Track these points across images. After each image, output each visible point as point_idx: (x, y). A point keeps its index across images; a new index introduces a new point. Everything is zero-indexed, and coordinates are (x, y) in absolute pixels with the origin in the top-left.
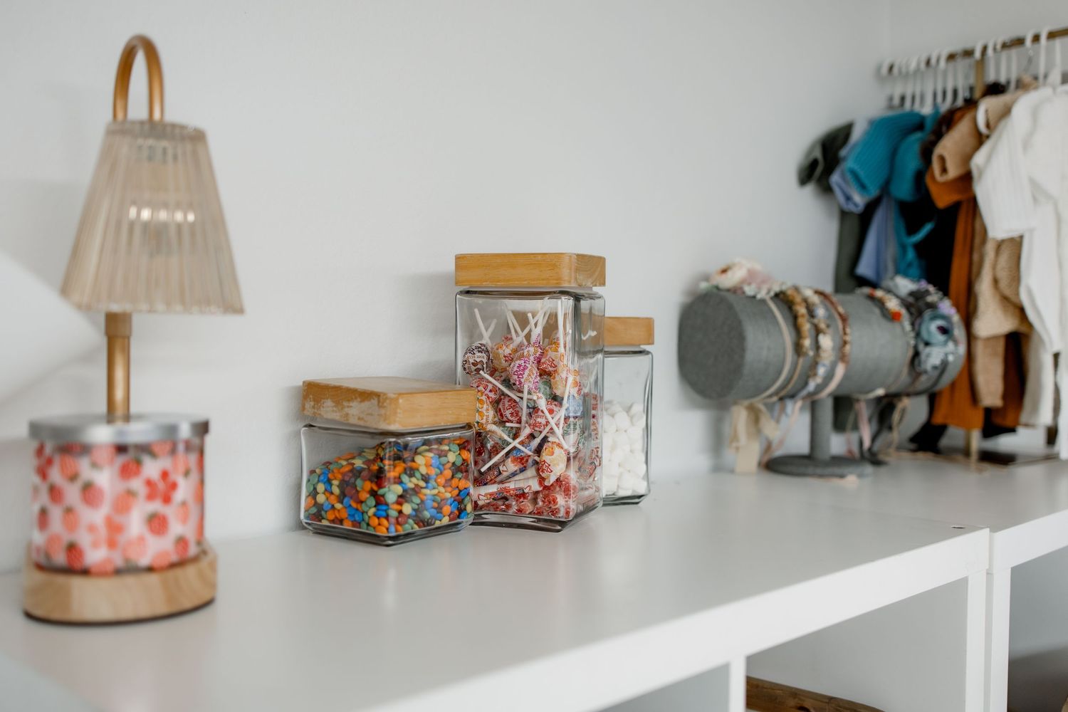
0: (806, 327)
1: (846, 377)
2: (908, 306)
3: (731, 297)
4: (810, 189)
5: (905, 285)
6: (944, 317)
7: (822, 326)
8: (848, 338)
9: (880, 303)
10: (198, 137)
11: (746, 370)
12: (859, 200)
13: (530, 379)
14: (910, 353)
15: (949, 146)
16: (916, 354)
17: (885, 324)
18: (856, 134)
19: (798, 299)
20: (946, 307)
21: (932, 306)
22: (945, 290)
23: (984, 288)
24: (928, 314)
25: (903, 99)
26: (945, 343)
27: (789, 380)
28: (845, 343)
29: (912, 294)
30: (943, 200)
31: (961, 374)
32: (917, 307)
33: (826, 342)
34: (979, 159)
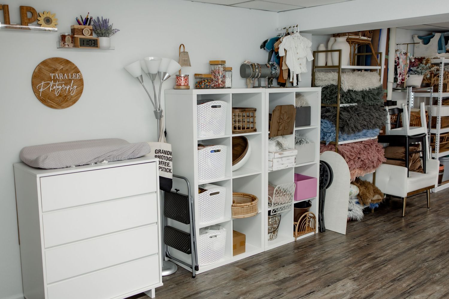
0: (254, 68)
1: (261, 75)
3: (245, 65)
4: (262, 49)
6: (276, 67)
9: (266, 65)
10: (187, 52)
12: (269, 51)
13: (217, 73)
14: (271, 72)
15: (276, 44)
17: (267, 68)
18: (269, 41)
19: (254, 65)
22: (279, 63)
23: (283, 63)
24: (272, 67)
25: (280, 33)
26: (275, 70)
28: (260, 70)
30: (276, 51)
31: (280, 74)
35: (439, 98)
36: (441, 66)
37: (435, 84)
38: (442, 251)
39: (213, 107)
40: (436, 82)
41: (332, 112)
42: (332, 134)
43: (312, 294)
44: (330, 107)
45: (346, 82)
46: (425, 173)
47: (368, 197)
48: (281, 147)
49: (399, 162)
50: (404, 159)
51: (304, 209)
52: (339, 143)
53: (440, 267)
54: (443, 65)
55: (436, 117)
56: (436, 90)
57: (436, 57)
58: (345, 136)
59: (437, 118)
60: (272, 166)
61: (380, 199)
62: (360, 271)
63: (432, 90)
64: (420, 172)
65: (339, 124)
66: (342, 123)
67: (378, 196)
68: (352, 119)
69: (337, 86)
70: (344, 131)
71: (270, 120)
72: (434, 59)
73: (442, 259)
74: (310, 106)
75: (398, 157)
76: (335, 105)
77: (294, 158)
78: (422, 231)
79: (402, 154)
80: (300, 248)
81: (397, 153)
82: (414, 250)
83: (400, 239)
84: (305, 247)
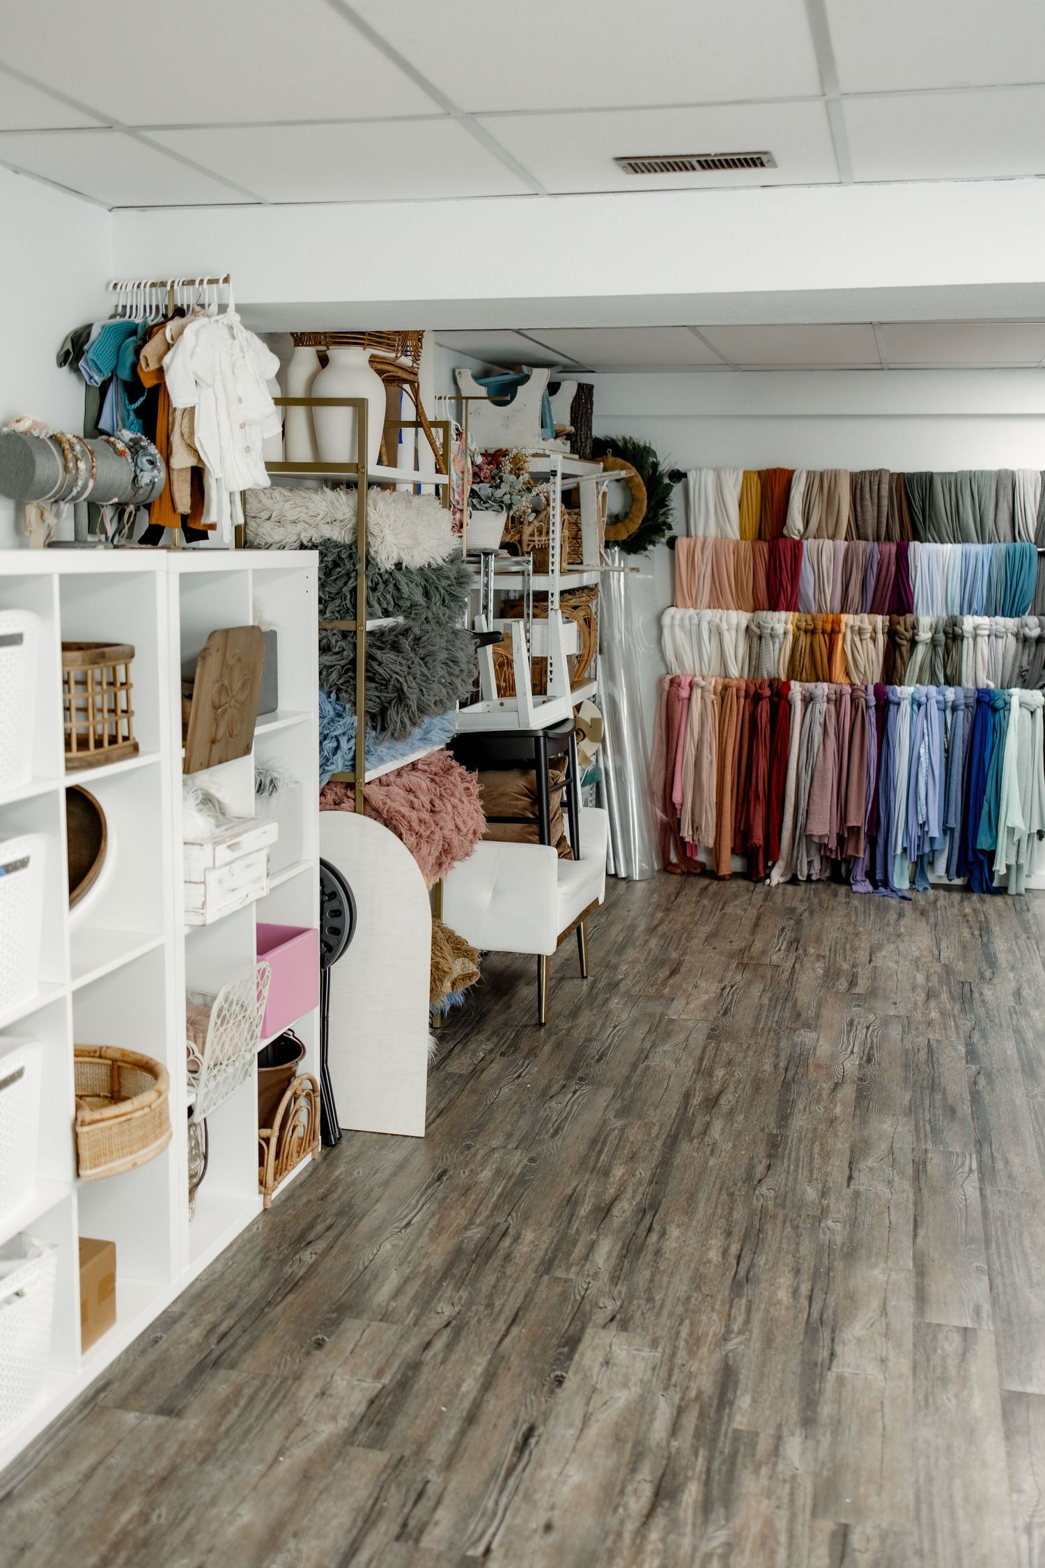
0: (70, 456)
1: (94, 488)
2: (130, 448)
3: (23, 436)
4: (66, 368)
5: (127, 435)
6: (151, 455)
7: (79, 456)
8: (94, 464)
9: (113, 445)
11: (36, 480)
12: (99, 379)
14: (132, 476)
15: (150, 350)
16: (136, 476)
17: (116, 457)
18: (95, 332)
19: (64, 440)
20: (153, 449)
21: (144, 448)
22: (153, 439)
23: (176, 439)
24: (140, 453)
26: (152, 470)
27: (61, 488)
28: (93, 467)
29: (131, 440)
30: (148, 383)
31: (165, 489)
32: (135, 448)
33: (82, 465)
34: (166, 360)
35: (552, 594)
36: (555, 484)
37: (535, 546)
38: (762, 1130)
40: (536, 538)
41: (337, 653)
42: (343, 741)
43: (533, 1441)
44: (329, 633)
45: (387, 532)
46: (577, 858)
47: (444, 971)
48: (220, 816)
49: (517, 827)
50: (531, 816)
51: (279, 1068)
52: (369, 776)
53: (811, 1194)
54: (559, 477)
55: (546, 659)
56: (541, 568)
57: (541, 452)
58: (382, 750)
59: (549, 661)
60: (204, 904)
61: (473, 974)
62: (605, 1277)
63: (531, 567)
64: (565, 857)
65: (368, 699)
66: (378, 697)
67: (464, 964)
68: (411, 678)
69: (355, 543)
70: (383, 729)
71: (187, 696)
72: (536, 459)
73: (789, 1158)
74: (273, 628)
75: (509, 812)
76: (348, 625)
77: (262, 856)
78: (642, 1066)
79: (520, 800)
80: (311, 1237)
81: (503, 795)
82: (686, 1147)
83: (611, 1115)
84: (328, 1229)
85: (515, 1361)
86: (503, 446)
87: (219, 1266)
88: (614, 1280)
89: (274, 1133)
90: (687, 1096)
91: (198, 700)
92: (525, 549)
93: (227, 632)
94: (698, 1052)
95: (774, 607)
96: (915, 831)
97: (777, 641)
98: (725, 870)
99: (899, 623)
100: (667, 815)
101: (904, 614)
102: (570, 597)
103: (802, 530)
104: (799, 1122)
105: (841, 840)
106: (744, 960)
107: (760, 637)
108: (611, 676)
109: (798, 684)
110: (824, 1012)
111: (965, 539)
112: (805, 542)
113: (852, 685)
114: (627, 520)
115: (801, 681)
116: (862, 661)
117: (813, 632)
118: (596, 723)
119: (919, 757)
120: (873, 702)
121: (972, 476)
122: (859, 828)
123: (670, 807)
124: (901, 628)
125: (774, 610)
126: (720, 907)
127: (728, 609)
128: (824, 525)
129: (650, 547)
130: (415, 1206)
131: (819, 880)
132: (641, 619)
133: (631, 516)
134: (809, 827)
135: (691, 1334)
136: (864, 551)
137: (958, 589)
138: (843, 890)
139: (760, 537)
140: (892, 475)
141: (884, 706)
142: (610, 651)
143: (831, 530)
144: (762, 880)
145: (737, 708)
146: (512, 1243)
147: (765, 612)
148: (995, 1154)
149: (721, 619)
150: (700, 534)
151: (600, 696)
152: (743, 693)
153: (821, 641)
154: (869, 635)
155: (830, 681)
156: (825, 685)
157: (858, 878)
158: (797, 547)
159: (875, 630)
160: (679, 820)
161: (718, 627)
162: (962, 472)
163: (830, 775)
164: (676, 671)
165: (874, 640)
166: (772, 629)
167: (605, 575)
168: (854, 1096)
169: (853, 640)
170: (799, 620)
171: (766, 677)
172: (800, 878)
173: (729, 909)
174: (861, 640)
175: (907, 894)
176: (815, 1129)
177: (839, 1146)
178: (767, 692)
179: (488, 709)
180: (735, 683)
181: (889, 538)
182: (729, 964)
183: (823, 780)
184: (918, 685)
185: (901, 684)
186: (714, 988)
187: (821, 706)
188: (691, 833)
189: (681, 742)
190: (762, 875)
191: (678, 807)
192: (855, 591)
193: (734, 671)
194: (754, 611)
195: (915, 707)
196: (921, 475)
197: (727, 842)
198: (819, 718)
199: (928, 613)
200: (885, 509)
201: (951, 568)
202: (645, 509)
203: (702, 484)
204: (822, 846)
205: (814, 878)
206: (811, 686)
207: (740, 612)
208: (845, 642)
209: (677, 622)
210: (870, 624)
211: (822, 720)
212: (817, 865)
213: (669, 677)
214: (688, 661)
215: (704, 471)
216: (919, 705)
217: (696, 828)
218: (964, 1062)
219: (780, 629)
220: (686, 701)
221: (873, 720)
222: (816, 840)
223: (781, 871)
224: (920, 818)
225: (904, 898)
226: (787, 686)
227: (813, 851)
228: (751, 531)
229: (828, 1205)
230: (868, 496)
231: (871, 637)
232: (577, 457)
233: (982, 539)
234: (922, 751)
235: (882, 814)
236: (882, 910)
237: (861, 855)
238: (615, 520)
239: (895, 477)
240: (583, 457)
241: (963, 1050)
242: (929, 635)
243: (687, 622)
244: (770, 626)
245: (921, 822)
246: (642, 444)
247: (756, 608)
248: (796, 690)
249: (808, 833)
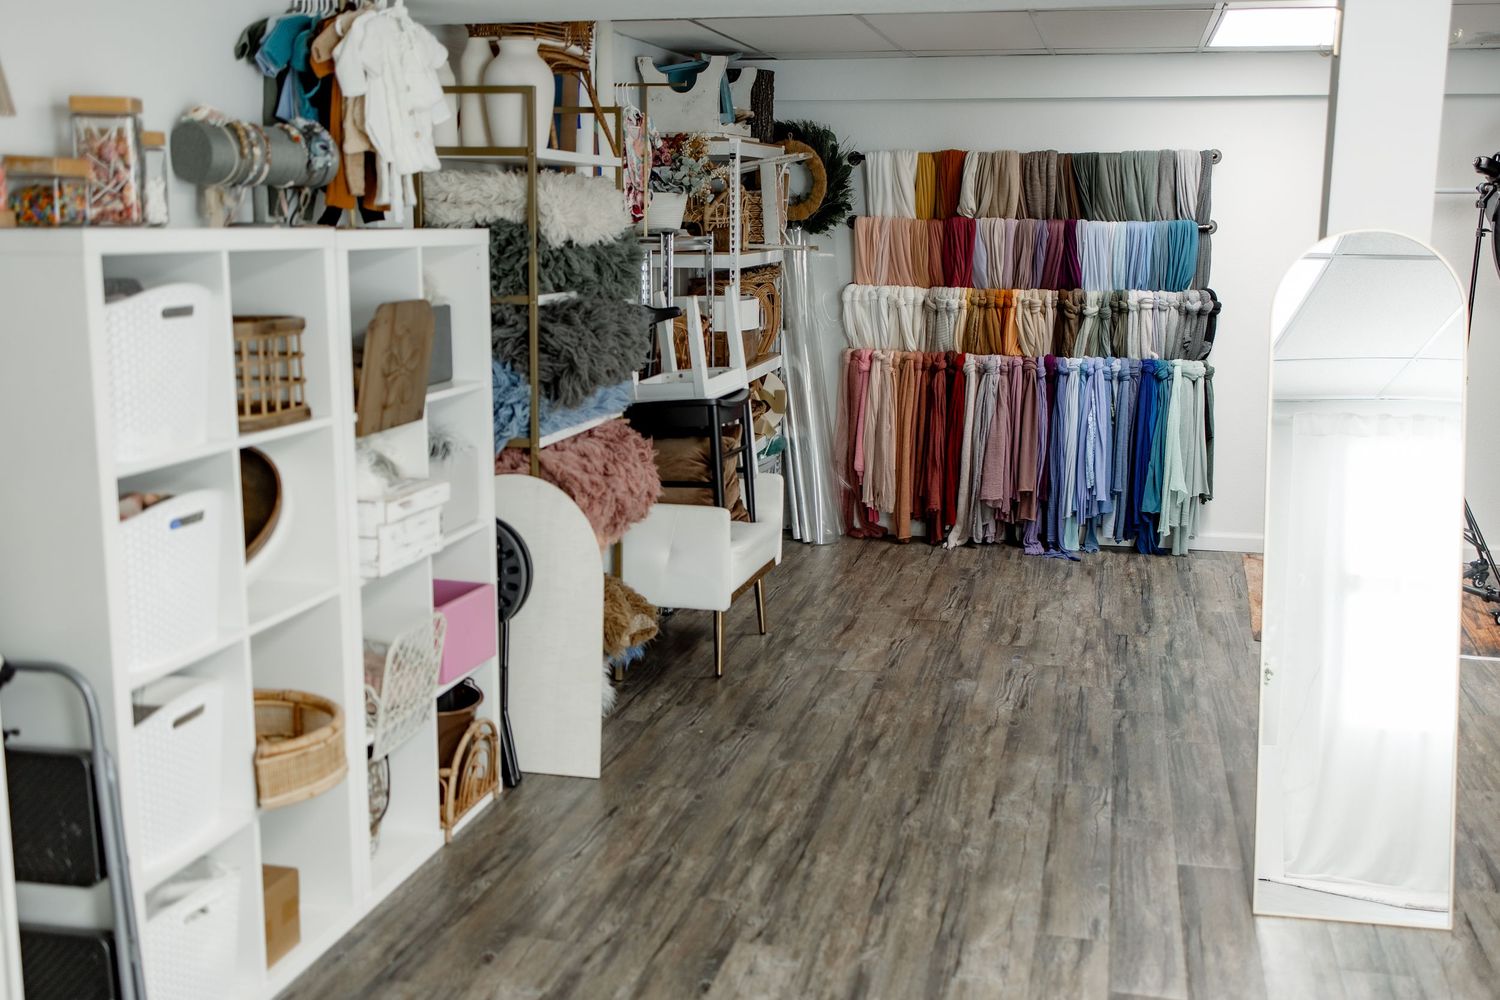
0: (245, 143)
1: (270, 172)
2: (304, 134)
3: (201, 124)
4: (243, 61)
5: (301, 122)
6: (324, 141)
7: (255, 142)
8: (270, 150)
9: (287, 132)
11: (213, 166)
12: (274, 71)
13: (113, 157)
14: (306, 161)
15: (321, 43)
16: (310, 162)
17: (289, 142)
18: (270, 27)
19: (239, 127)
20: (326, 135)
21: (317, 134)
22: (326, 125)
23: (348, 126)
24: (314, 139)
26: (325, 155)
27: (238, 171)
28: (268, 153)
29: (305, 127)
30: (320, 73)
31: (339, 170)
32: (309, 134)
33: (257, 151)
34: (337, 51)
35: (733, 272)
36: (734, 166)
37: (716, 226)
38: (916, 768)
39: (169, 313)
41: (511, 326)
42: (518, 409)
44: (503, 308)
45: (556, 211)
46: (753, 520)
47: (623, 626)
48: (394, 478)
49: (693, 491)
50: (706, 480)
51: (457, 712)
52: (544, 442)
53: (954, 824)
54: (738, 160)
56: (722, 246)
57: (720, 136)
58: (557, 416)
60: (378, 558)
61: (651, 629)
62: (756, 898)
63: (712, 246)
64: (740, 519)
65: (541, 369)
66: (551, 367)
67: (642, 619)
68: (582, 349)
69: (525, 225)
70: (557, 397)
71: (358, 364)
72: (715, 143)
73: (938, 793)
74: (447, 302)
75: (685, 477)
76: (520, 300)
77: (435, 515)
78: (809, 713)
79: (696, 465)
80: (488, 866)
81: (679, 461)
82: (843, 784)
83: (775, 756)
84: (504, 859)
85: (666, 972)
86: (683, 130)
87: (401, 894)
88: (764, 901)
89: (453, 773)
90: (849, 740)
91: (368, 369)
92: (707, 229)
93: (395, 306)
94: (862, 701)
95: (949, 282)
96: (1083, 495)
97: (952, 315)
98: (904, 534)
99: (1067, 298)
100: (850, 483)
101: (1072, 289)
102: (754, 275)
103: (975, 209)
104: (951, 761)
105: (1014, 505)
106: (916, 617)
107: (936, 312)
108: (795, 350)
109: (972, 356)
110: (986, 664)
111: (1130, 217)
112: (978, 221)
113: (1024, 357)
114: (809, 201)
115: (975, 353)
116: (1032, 335)
117: (986, 306)
118: (779, 395)
119: (1087, 425)
120: (1043, 373)
121: (1136, 157)
122: (1031, 493)
123: (853, 476)
124: (1069, 303)
125: (950, 286)
126: (898, 569)
127: (905, 286)
128: (996, 204)
129: (831, 227)
130: (586, 839)
131: (994, 543)
132: (824, 296)
133: (812, 196)
134: (984, 492)
135: (830, 947)
136: (1034, 228)
137: (1123, 264)
138: (1016, 552)
139: (935, 216)
140: (1059, 155)
141: (1054, 377)
142: (793, 326)
143: (1002, 209)
144: (939, 543)
145: (915, 381)
146: (673, 870)
147: (941, 288)
148: (1130, 788)
149: (899, 295)
150: (879, 213)
151: (785, 370)
152: (920, 366)
153: (994, 316)
154: (1039, 309)
155: (1003, 353)
156: (998, 357)
157: (1031, 540)
158: (970, 227)
159: (1044, 305)
160: (861, 487)
161: (896, 302)
162: (1126, 153)
163: (1003, 442)
164: (857, 345)
165: (1044, 313)
166: (947, 304)
167: (788, 254)
168: (1005, 738)
169: (1024, 314)
170: (973, 296)
171: (942, 350)
172: (976, 540)
173: (906, 571)
174: (1032, 314)
175: (1077, 556)
176: (965, 768)
177: (985, 782)
178: (943, 364)
179: (668, 380)
180: (912, 356)
181: (1058, 216)
182: (901, 620)
183: (997, 447)
184: (1086, 357)
185: (1070, 355)
186: (885, 642)
187: (995, 377)
188: (872, 499)
189: (862, 412)
190: (940, 538)
191: (860, 474)
192: (1025, 267)
193: (912, 345)
194: (930, 287)
195: (1084, 378)
196: (1087, 155)
197: (907, 508)
198: (993, 389)
199: (1095, 289)
200: (1053, 189)
201: (1117, 244)
202: (825, 190)
203: (880, 165)
204: (996, 511)
205: (989, 541)
206: (985, 358)
207: (917, 288)
208: (1016, 316)
209: (857, 298)
210: (1040, 299)
211: (995, 390)
212: (992, 529)
213: (850, 351)
214: (869, 335)
215: (881, 153)
216: (1087, 376)
217: (877, 494)
218: (1111, 707)
219: (955, 304)
220: (866, 374)
221: (1044, 390)
222: (990, 505)
223: (958, 534)
224: (1089, 483)
225: (1073, 559)
226: (962, 358)
227: (988, 515)
228: (927, 211)
229: (969, 835)
230: (1037, 176)
231: (1041, 311)
232: (758, 140)
233: (1146, 216)
234: (1090, 419)
235: (1053, 479)
236: (1051, 570)
237: (1034, 519)
238: (797, 201)
239: (1063, 158)
240: (764, 141)
241: (1111, 696)
242: (1097, 309)
243: (867, 298)
244: (945, 301)
245: (1089, 487)
246: (822, 128)
247: (932, 284)
248: (971, 362)
249: (982, 498)
